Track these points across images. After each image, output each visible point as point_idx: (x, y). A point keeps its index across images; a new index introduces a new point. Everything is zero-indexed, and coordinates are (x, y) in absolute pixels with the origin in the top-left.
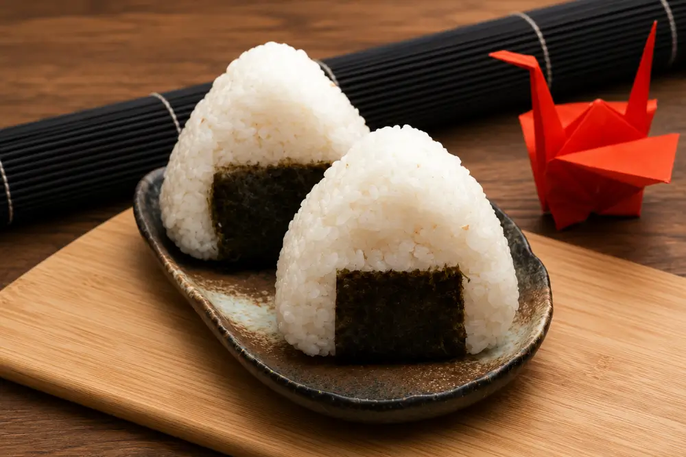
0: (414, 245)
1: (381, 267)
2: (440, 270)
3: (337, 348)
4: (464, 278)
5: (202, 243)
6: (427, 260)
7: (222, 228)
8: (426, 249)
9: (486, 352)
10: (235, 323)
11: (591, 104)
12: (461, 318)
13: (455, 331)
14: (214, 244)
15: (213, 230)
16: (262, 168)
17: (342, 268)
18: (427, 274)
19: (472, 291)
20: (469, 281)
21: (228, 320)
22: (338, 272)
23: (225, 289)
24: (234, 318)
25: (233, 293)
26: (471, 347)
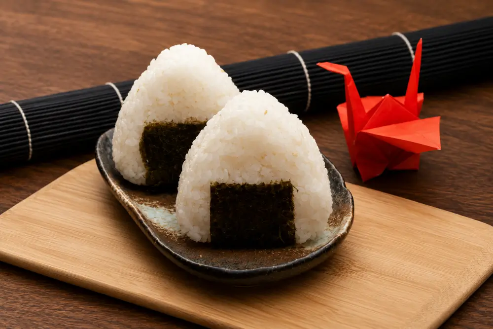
0: (261, 166)
1: (239, 181)
2: (278, 183)
3: (212, 237)
4: (294, 189)
5: (136, 173)
6: (270, 178)
7: (149, 163)
8: (269, 170)
9: (309, 242)
10: (156, 224)
11: (383, 97)
12: (292, 217)
13: (288, 226)
14: (144, 173)
15: (143, 164)
16: (175, 124)
17: (214, 181)
18: (269, 186)
19: (299, 198)
20: (298, 191)
21: (151, 222)
22: (211, 183)
23: (150, 203)
24: (155, 221)
25: (155, 206)
26: (299, 239)
